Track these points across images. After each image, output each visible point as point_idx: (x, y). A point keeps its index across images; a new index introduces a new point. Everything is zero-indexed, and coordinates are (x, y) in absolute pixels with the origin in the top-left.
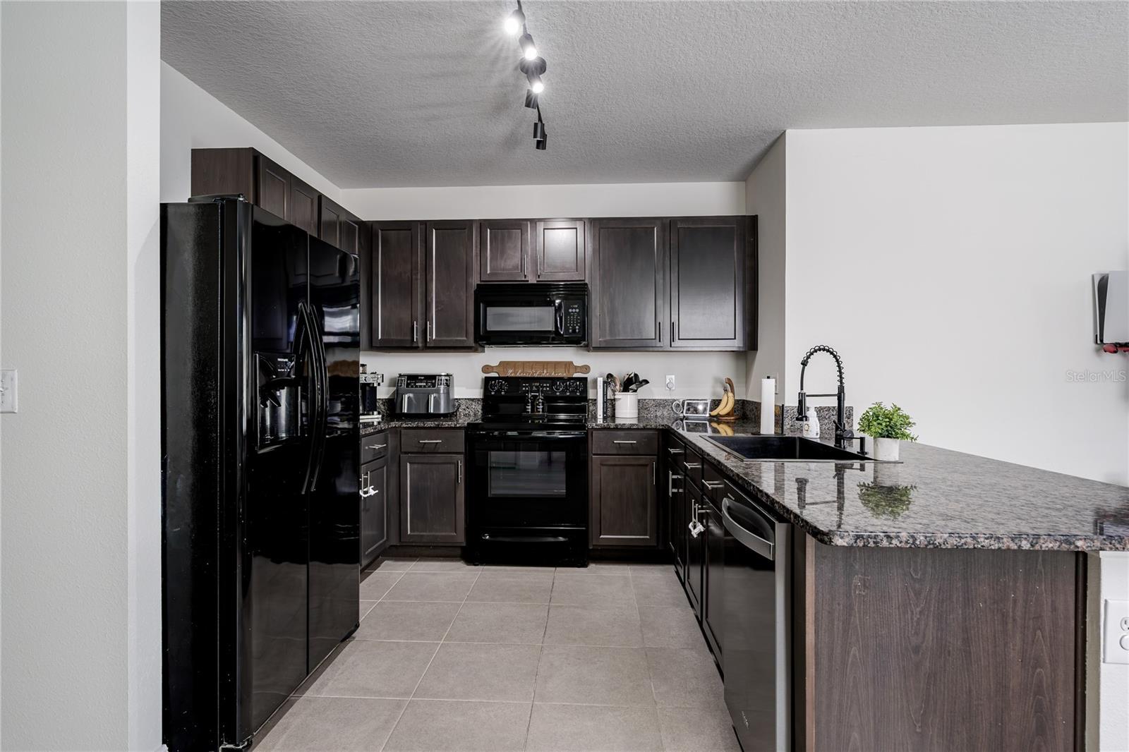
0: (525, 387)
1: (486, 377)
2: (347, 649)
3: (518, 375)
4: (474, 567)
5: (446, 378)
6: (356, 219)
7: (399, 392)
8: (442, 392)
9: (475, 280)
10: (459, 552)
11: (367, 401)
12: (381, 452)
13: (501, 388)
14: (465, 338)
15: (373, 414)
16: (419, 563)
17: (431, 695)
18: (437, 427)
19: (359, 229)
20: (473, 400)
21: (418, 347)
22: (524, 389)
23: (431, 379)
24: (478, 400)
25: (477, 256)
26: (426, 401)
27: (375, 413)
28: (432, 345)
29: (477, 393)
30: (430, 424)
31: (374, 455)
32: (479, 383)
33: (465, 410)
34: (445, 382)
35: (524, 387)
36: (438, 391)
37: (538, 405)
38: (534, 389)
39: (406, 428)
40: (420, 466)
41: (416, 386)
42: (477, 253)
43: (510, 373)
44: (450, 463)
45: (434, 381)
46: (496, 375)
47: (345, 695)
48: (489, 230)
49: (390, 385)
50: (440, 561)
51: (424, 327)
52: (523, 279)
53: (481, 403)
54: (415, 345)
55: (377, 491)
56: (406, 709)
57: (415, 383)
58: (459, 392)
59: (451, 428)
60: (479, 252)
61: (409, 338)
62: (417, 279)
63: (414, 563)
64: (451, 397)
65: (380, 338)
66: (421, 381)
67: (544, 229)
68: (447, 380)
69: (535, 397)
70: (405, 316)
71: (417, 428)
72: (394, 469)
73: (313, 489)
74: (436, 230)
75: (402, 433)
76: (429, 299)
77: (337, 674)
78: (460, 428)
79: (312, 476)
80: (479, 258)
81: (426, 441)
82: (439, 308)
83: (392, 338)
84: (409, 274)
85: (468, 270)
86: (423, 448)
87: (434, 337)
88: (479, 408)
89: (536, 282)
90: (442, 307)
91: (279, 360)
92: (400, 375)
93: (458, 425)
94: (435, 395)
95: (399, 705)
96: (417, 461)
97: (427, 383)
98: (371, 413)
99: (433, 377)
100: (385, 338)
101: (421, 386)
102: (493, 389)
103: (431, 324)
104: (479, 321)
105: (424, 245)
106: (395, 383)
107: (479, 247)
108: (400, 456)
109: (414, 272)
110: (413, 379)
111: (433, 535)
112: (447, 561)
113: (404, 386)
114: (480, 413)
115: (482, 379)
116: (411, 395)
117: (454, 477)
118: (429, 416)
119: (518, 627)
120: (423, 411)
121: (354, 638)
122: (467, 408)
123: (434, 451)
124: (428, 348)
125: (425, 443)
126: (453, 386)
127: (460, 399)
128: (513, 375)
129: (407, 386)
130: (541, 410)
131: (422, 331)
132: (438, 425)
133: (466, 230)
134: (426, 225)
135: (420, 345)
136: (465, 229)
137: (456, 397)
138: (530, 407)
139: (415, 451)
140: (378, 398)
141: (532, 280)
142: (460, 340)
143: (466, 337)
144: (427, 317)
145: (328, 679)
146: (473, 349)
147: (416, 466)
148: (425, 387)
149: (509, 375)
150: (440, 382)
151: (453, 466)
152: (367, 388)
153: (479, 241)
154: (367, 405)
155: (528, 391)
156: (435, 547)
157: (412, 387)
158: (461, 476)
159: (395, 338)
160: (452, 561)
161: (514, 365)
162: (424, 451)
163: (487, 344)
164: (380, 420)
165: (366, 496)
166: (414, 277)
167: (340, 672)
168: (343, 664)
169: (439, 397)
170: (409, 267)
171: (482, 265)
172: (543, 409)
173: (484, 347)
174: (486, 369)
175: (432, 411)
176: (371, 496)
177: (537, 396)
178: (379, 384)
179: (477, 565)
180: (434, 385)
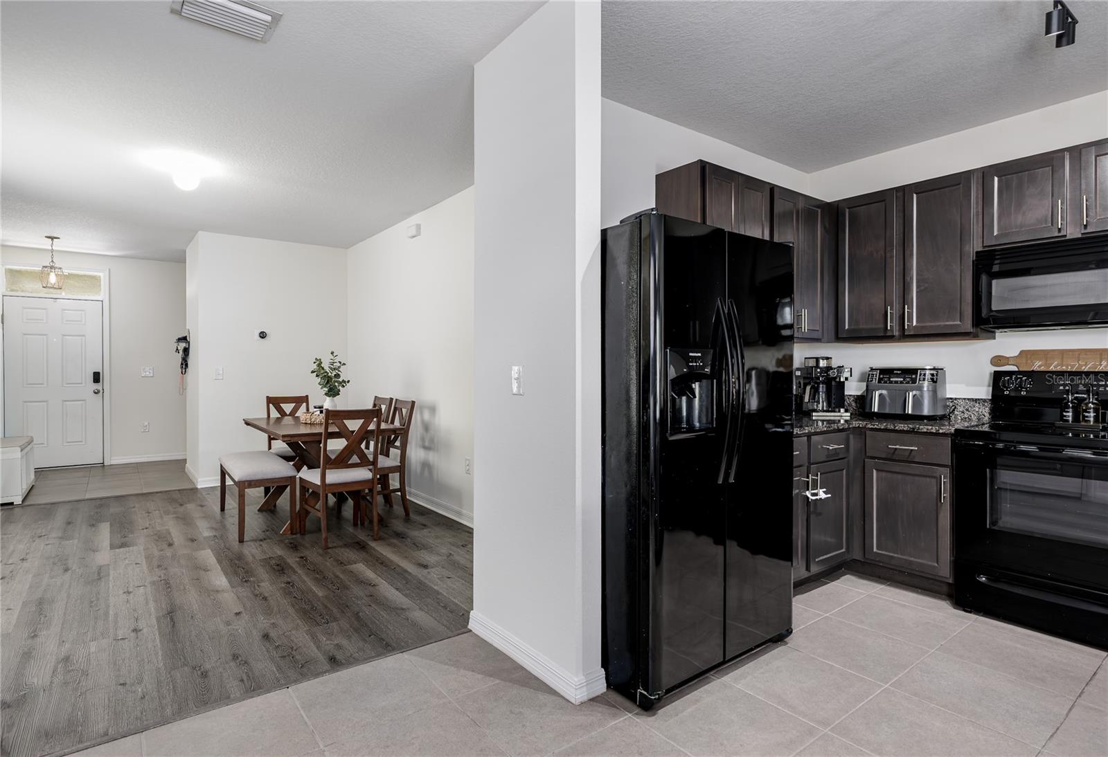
0: (1064, 385)
1: (995, 372)
2: (776, 651)
3: (1052, 368)
4: (964, 613)
5: (932, 372)
6: (818, 203)
7: (870, 388)
8: (925, 389)
9: (976, 245)
10: (945, 589)
11: (833, 397)
12: (838, 454)
13: (1021, 386)
14: (959, 323)
15: (839, 411)
16: (888, 588)
17: (852, 739)
18: (912, 432)
19: (821, 212)
20: (976, 400)
21: (893, 336)
22: (1061, 388)
23: (910, 374)
24: (984, 401)
25: (977, 215)
26: (904, 399)
27: (842, 410)
28: (912, 333)
29: (984, 391)
30: (901, 426)
31: (827, 456)
32: (986, 378)
33: (963, 412)
34: (930, 376)
35: (1062, 385)
36: (920, 389)
37: (1085, 411)
38: (1081, 388)
39: (872, 429)
40: (889, 475)
41: (891, 382)
42: (977, 212)
43: (1038, 366)
44: (932, 477)
45: (914, 376)
46: (1014, 368)
47: (758, 695)
48: (996, 179)
49: (861, 380)
50: (917, 593)
51: (902, 312)
52: (1056, 234)
53: (988, 405)
54: (889, 334)
55: (830, 495)
56: (817, 739)
57: (889, 378)
58: (952, 390)
59: (932, 434)
60: (980, 211)
61: (881, 326)
62: (892, 257)
63: (882, 586)
64: (939, 395)
65: (847, 327)
66: (897, 376)
67: (1096, 156)
68: (932, 375)
69: (1081, 400)
70: (877, 300)
71: (886, 430)
72: (858, 474)
73: (732, 480)
74: (916, 194)
75: (867, 435)
76: (908, 279)
77: (758, 672)
78: (944, 434)
79: (729, 467)
80: (981, 217)
81: (898, 447)
82: (922, 288)
83: (861, 327)
84: (882, 252)
85: (964, 235)
86: (894, 453)
87: (915, 324)
88: (985, 411)
89: (1080, 236)
90: (926, 285)
91: (691, 354)
92: (872, 369)
93: (941, 431)
94: (914, 392)
95: (811, 732)
96: (886, 469)
97: (904, 379)
98: (837, 410)
99: (913, 371)
100: (853, 327)
101: (896, 382)
102: (1007, 388)
103: (911, 307)
104: (980, 297)
105: (901, 215)
106: (867, 377)
107: (981, 203)
108: (864, 461)
109: (888, 249)
110: (887, 373)
111: (906, 560)
112: (928, 595)
113: (875, 381)
114: (986, 418)
115: (991, 374)
116: (884, 392)
117: (935, 495)
118: (905, 417)
119: (1007, 711)
120: (899, 411)
121: (786, 643)
122: (967, 410)
123: (908, 459)
124: (906, 336)
125: (896, 449)
126: (944, 382)
127: (956, 399)
128: (1043, 369)
129: (879, 382)
130: (1092, 419)
131: (899, 317)
132: (914, 429)
133: (961, 185)
134: (903, 192)
135: (896, 333)
136: (959, 184)
137: (948, 396)
138: (1070, 414)
139: (883, 456)
140: (846, 394)
141: (1072, 232)
142: (951, 325)
143: (960, 321)
144: (905, 299)
145: (748, 673)
146: (972, 336)
147: (884, 474)
148: (901, 382)
149: (1035, 368)
150: (922, 377)
151: (934, 481)
152: (833, 383)
153: (980, 196)
154: (833, 401)
155: (1068, 391)
156: (910, 575)
157: (885, 382)
158: (946, 495)
159: (865, 327)
160: (934, 597)
161: (1045, 354)
162: (892, 457)
163: (998, 328)
164: (848, 418)
165: (814, 498)
166: (888, 255)
167: (762, 670)
168: (767, 665)
169: (922, 396)
170: (882, 244)
171: (986, 225)
172: (1095, 417)
173: (994, 332)
174: (997, 360)
175: (910, 411)
176: (821, 499)
177: (1085, 399)
178: (847, 379)
179: (970, 612)
180: (914, 381)
